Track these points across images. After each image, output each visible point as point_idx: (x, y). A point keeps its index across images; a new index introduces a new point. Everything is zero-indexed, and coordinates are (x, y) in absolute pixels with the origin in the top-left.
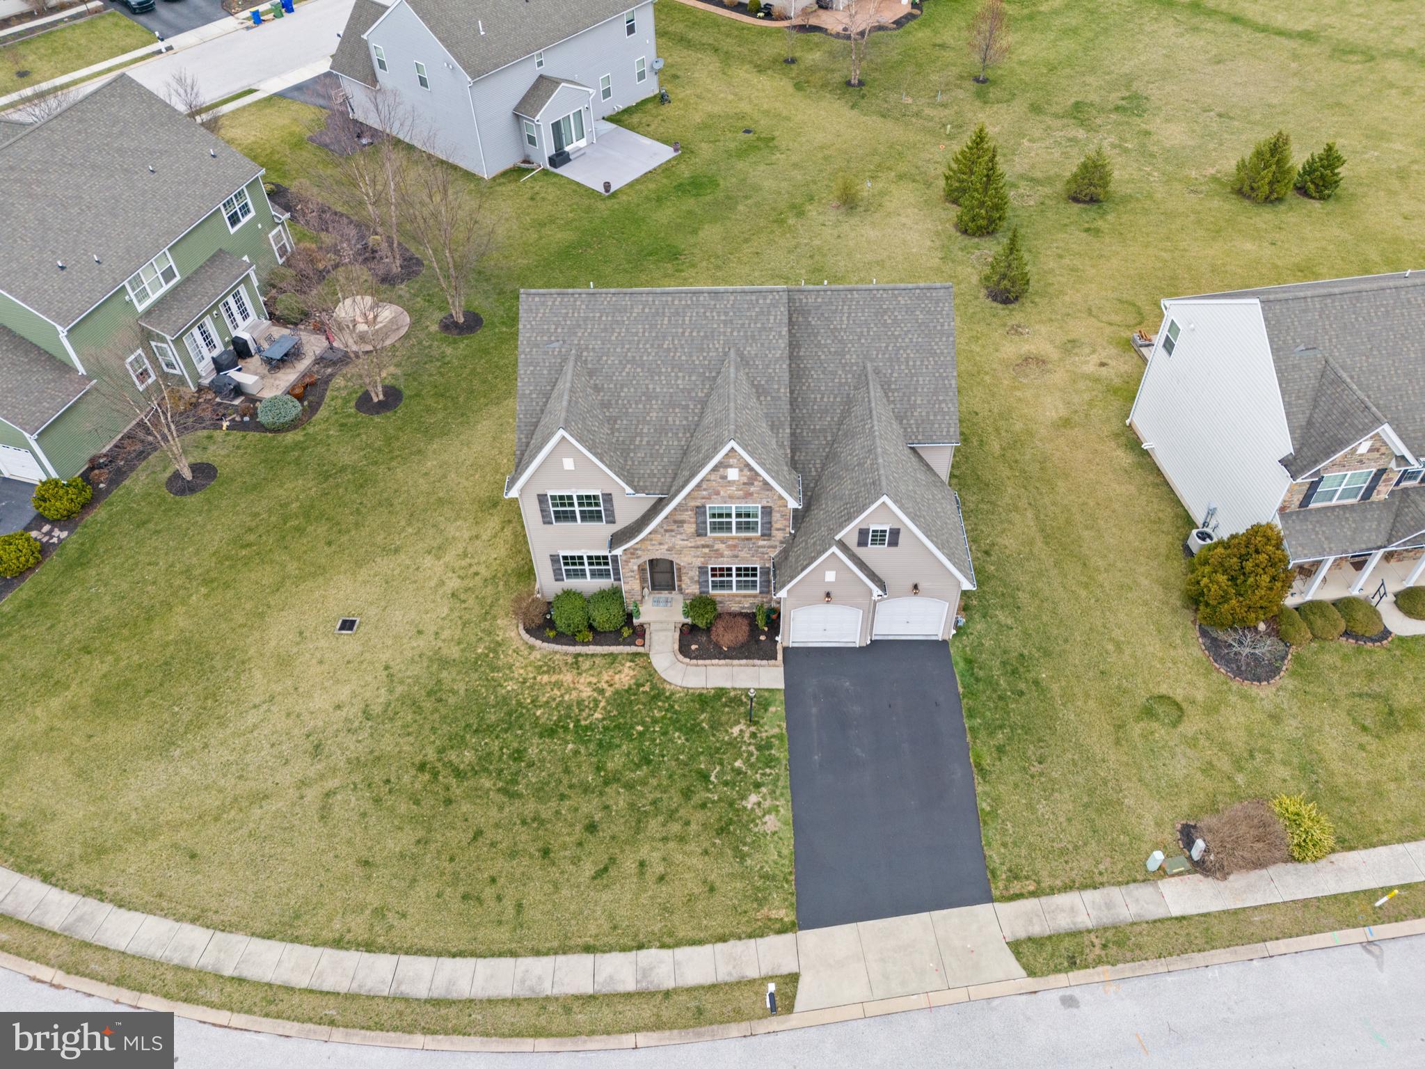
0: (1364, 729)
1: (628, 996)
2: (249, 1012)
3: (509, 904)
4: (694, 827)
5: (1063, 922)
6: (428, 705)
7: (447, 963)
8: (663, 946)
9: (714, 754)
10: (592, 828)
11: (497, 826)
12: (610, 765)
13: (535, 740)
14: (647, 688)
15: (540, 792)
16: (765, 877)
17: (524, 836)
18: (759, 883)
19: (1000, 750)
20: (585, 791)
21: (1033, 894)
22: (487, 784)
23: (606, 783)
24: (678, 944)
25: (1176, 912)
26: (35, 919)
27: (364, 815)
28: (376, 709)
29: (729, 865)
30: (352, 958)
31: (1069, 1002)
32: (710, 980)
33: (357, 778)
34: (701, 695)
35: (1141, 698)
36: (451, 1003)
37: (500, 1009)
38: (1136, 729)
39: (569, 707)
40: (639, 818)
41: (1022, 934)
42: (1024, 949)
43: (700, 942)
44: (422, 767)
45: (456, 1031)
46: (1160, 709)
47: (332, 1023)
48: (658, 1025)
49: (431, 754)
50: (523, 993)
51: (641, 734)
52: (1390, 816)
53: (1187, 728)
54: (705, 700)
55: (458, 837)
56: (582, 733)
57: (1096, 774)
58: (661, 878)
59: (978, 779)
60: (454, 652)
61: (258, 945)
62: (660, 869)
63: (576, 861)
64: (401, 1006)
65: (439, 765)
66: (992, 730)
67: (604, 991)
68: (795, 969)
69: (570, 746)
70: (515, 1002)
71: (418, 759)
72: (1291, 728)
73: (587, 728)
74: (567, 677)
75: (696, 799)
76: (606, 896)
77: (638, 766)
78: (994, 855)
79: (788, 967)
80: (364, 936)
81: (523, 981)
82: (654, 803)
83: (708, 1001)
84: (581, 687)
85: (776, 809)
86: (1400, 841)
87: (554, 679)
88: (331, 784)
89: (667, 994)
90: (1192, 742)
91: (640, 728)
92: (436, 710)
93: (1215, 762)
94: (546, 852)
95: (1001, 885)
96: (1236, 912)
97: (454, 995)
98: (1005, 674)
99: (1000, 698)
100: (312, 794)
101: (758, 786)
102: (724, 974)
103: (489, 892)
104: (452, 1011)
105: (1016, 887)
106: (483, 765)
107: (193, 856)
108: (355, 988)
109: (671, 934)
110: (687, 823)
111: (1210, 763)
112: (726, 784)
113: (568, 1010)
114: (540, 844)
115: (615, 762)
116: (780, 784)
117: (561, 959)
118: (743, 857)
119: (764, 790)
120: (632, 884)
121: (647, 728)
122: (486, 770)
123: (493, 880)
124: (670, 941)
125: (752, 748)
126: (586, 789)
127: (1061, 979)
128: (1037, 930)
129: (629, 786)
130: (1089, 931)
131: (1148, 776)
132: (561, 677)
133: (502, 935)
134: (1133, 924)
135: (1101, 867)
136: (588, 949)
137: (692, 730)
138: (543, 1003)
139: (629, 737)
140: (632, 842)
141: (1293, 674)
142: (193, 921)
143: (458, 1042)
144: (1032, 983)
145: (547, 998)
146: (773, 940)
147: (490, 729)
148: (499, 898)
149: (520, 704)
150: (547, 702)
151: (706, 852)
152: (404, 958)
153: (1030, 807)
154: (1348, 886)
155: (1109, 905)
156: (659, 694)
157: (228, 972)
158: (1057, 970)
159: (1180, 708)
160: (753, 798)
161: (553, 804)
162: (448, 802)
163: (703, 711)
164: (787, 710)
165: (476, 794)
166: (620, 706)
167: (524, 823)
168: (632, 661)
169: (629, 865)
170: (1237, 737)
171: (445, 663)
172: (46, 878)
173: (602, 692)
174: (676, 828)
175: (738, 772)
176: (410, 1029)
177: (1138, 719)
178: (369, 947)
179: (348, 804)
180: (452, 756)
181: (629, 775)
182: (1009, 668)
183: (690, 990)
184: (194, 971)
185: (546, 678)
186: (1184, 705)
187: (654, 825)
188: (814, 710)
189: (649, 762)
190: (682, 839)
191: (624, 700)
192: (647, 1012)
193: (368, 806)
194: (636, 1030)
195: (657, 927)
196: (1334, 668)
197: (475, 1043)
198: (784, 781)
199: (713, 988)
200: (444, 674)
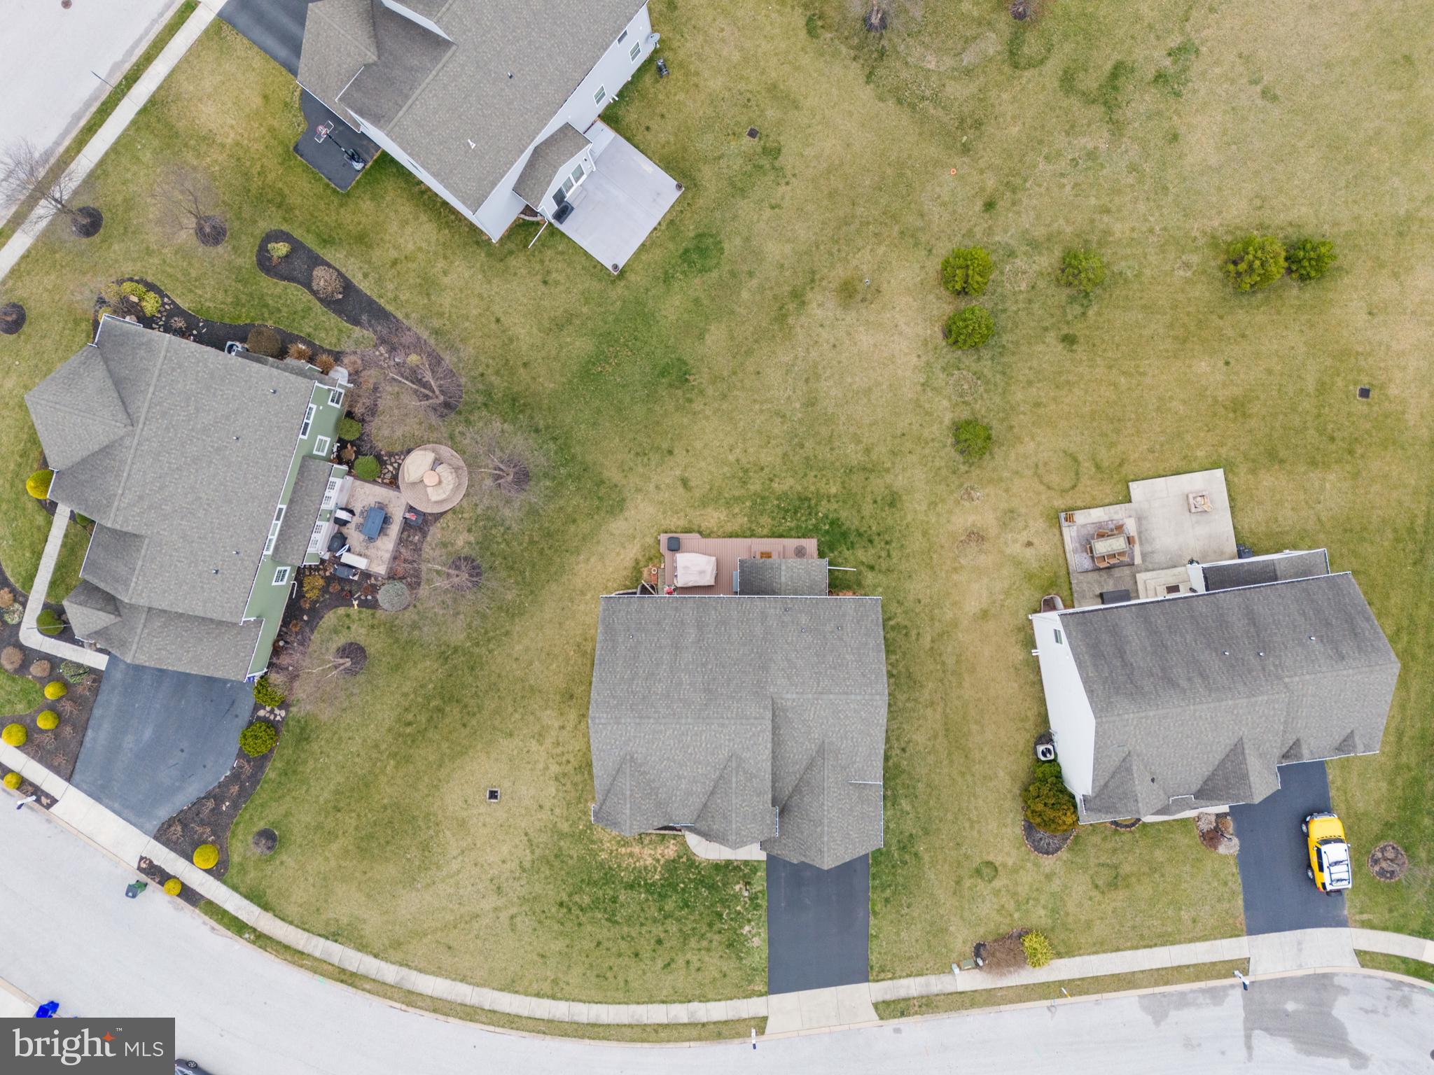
0: (1097, 887)
1: (685, 1025)
2: (503, 1027)
3: (621, 980)
4: (715, 943)
5: (903, 993)
6: (557, 864)
7: (594, 1006)
8: (700, 1001)
9: (723, 901)
10: (659, 942)
11: (608, 939)
12: (666, 908)
13: (623, 891)
14: (684, 859)
15: (629, 920)
16: (754, 970)
17: (623, 945)
18: (750, 972)
19: (887, 900)
20: (654, 922)
21: (890, 979)
22: (600, 916)
23: (665, 918)
24: (708, 1001)
25: (960, 989)
26: (379, 977)
27: (535, 930)
28: (527, 865)
29: (733, 963)
30: (547, 1003)
31: (897, 1031)
32: (723, 1018)
33: (526, 908)
34: (717, 864)
35: (977, 862)
36: (600, 1026)
37: (624, 1029)
38: (968, 883)
39: (640, 872)
40: (685, 938)
41: (880, 999)
42: (881, 1007)
43: (720, 1000)
44: (561, 904)
45: (604, 1038)
46: (985, 871)
47: (544, 1033)
48: (699, 1039)
49: (565, 898)
50: (634, 1022)
51: (683, 889)
52: (1089, 940)
53: (997, 884)
54: (719, 867)
55: (587, 944)
56: (649, 888)
57: (938, 913)
58: (698, 970)
59: (872, 918)
60: (565, 827)
61: (497, 994)
62: (697, 965)
63: (653, 959)
64: (576, 1026)
65: (571, 904)
66: (883, 888)
67: (673, 1022)
68: (765, 1014)
69: (643, 895)
70: (631, 1026)
71: (558, 900)
72: (1056, 885)
73: (652, 885)
74: (636, 849)
75: (715, 928)
76: (670, 977)
77: (682, 908)
78: (873, 958)
79: (762, 1013)
80: (550, 993)
81: (633, 1016)
82: (694, 929)
83: (725, 1030)
84: (646, 857)
85: (759, 934)
86: (1089, 954)
87: (629, 850)
88: (514, 910)
89: (704, 1025)
90: (997, 893)
91: (682, 885)
92: (561, 869)
93: (1006, 906)
94: (637, 955)
95: (874, 974)
96: (990, 990)
97: (600, 1022)
98: (899, 849)
99: (893, 867)
100: (504, 916)
101: (749, 921)
102: (731, 1015)
103: (609, 974)
104: (600, 1029)
105: (882, 975)
106: (596, 903)
107: (450, 948)
108: (551, 1017)
109: (705, 997)
110: (711, 941)
111: (1003, 906)
112: (732, 919)
113: (656, 1031)
114: (633, 950)
115: (670, 905)
116: (763, 919)
117: (650, 1006)
118: (741, 959)
119: (753, 923)
120: (683, 972)
121: (686, 886)
122: (598, 908)
123: (611, 968)
124: (704, 999)
125: (747, 899)
126: (655, 921)
127: (896, 1021)
128: (888, 997)
129: (678, 920)
130: (914, 998)
131: (966, 914)
132: (633, 849)
133: (620, 995)
134: (937, 995)
135: (928, 966)
136: (663, 1002)
137: (712, 887)
138: (644, 1027)
139: (675, 890)
140: (682, 950)
141: (1070, 849)
142: (462, 981)
143: (606, 1043)
144: (882, 1022)
145: (645, 1025)
146: (755, 1000)
147: (595, 884)
148: (615, 977)
149: (610, 868)
150: (627, 868)
151: (721, 957)
152: (572, 1003)
153: (898, 934)
154: (1052, 979)
155: (927, 985)
156: (692, 863)
157: (487, 1007)
158: (894, 1017)
159: (996, 870)
160: (747, 928)
161: (637, 927)
162: (580, 924)
163: (717, 875)
164: (768, 875)
165: (593, 921)
166: (669, 871)
167: (623, 938)
168: (674, 839)
169: (681, 961)
170: (1023, 891)
171: (562, 836)
172: (376, 956)
173: (658, 861)
174: (704, 943)
175: (739, 913)
176: (582, 1037)
177: (971, 877)
178: (553, 997)
179: (523, 923)
180: (577, 898)
181: (677, 914)
182: (901, 845)
183: (715, 1023)
184: (470, 1006)
185: (623, 850)
186: (1000, 869)
187: (693, 943)
188: (783, 875)
189: (688, 906)
190: (708, 950)
191: (671, 866)
192: (695, 1033)
193: (536, 925)
194: (689, 1040)
195: (697, 993)
196: (1095, 846)
197: (614, 1044)
198: (764, 918)
199: (726, 1022)
200: (562, 843)
